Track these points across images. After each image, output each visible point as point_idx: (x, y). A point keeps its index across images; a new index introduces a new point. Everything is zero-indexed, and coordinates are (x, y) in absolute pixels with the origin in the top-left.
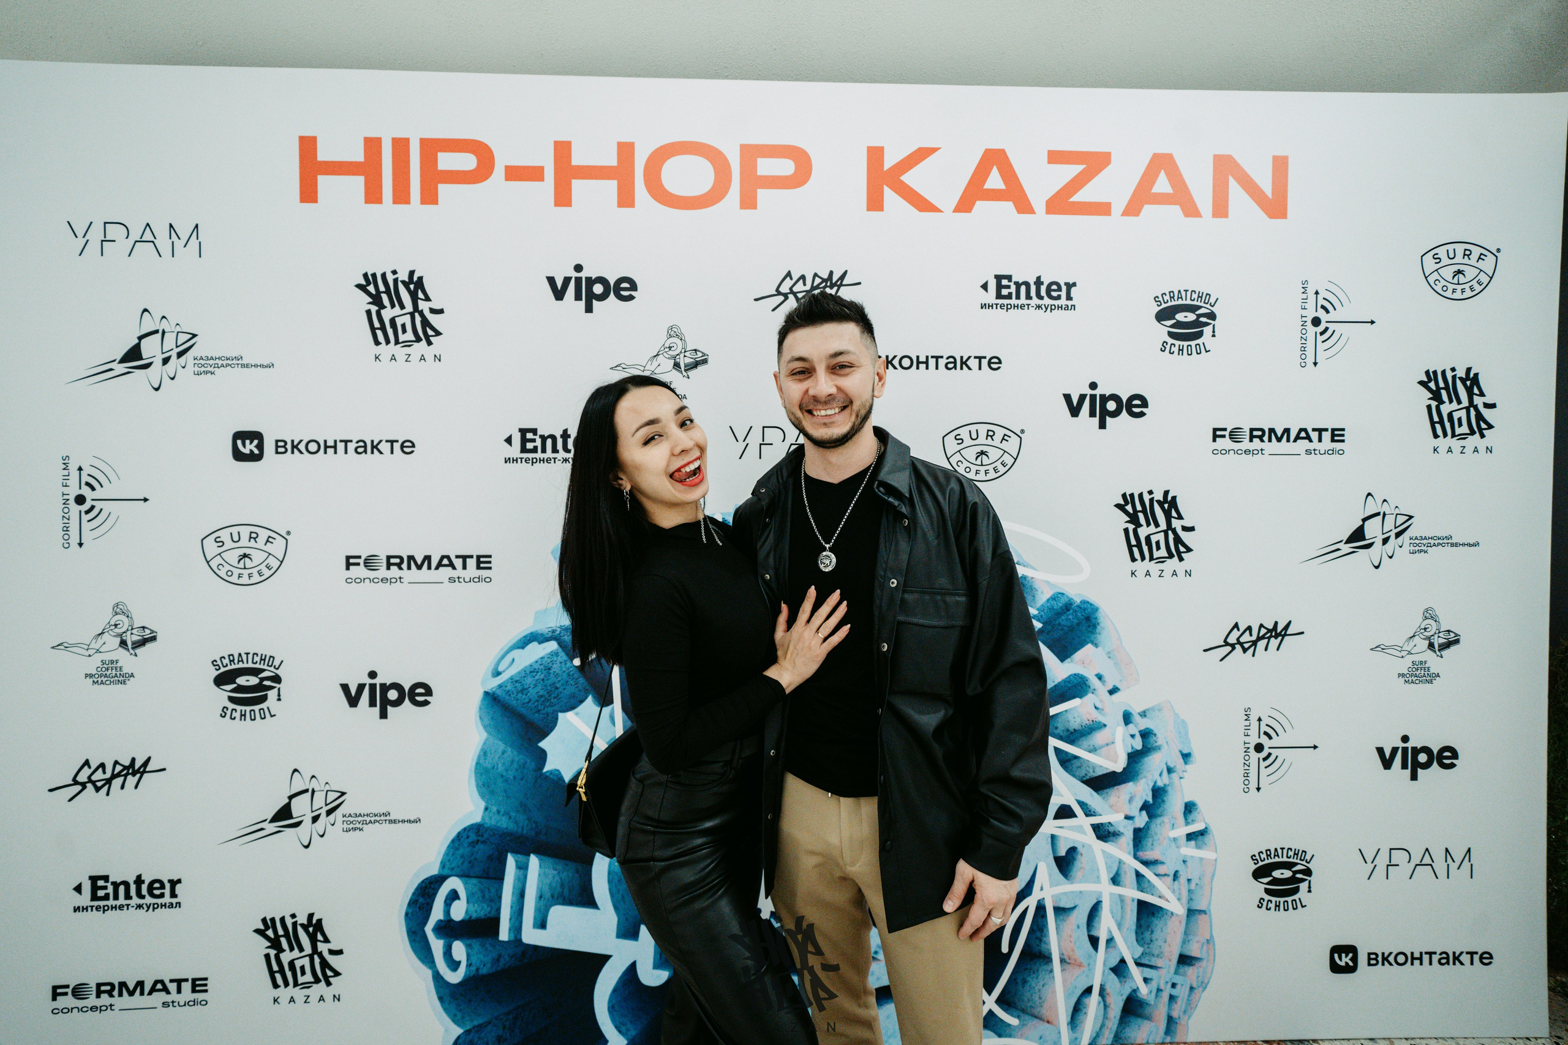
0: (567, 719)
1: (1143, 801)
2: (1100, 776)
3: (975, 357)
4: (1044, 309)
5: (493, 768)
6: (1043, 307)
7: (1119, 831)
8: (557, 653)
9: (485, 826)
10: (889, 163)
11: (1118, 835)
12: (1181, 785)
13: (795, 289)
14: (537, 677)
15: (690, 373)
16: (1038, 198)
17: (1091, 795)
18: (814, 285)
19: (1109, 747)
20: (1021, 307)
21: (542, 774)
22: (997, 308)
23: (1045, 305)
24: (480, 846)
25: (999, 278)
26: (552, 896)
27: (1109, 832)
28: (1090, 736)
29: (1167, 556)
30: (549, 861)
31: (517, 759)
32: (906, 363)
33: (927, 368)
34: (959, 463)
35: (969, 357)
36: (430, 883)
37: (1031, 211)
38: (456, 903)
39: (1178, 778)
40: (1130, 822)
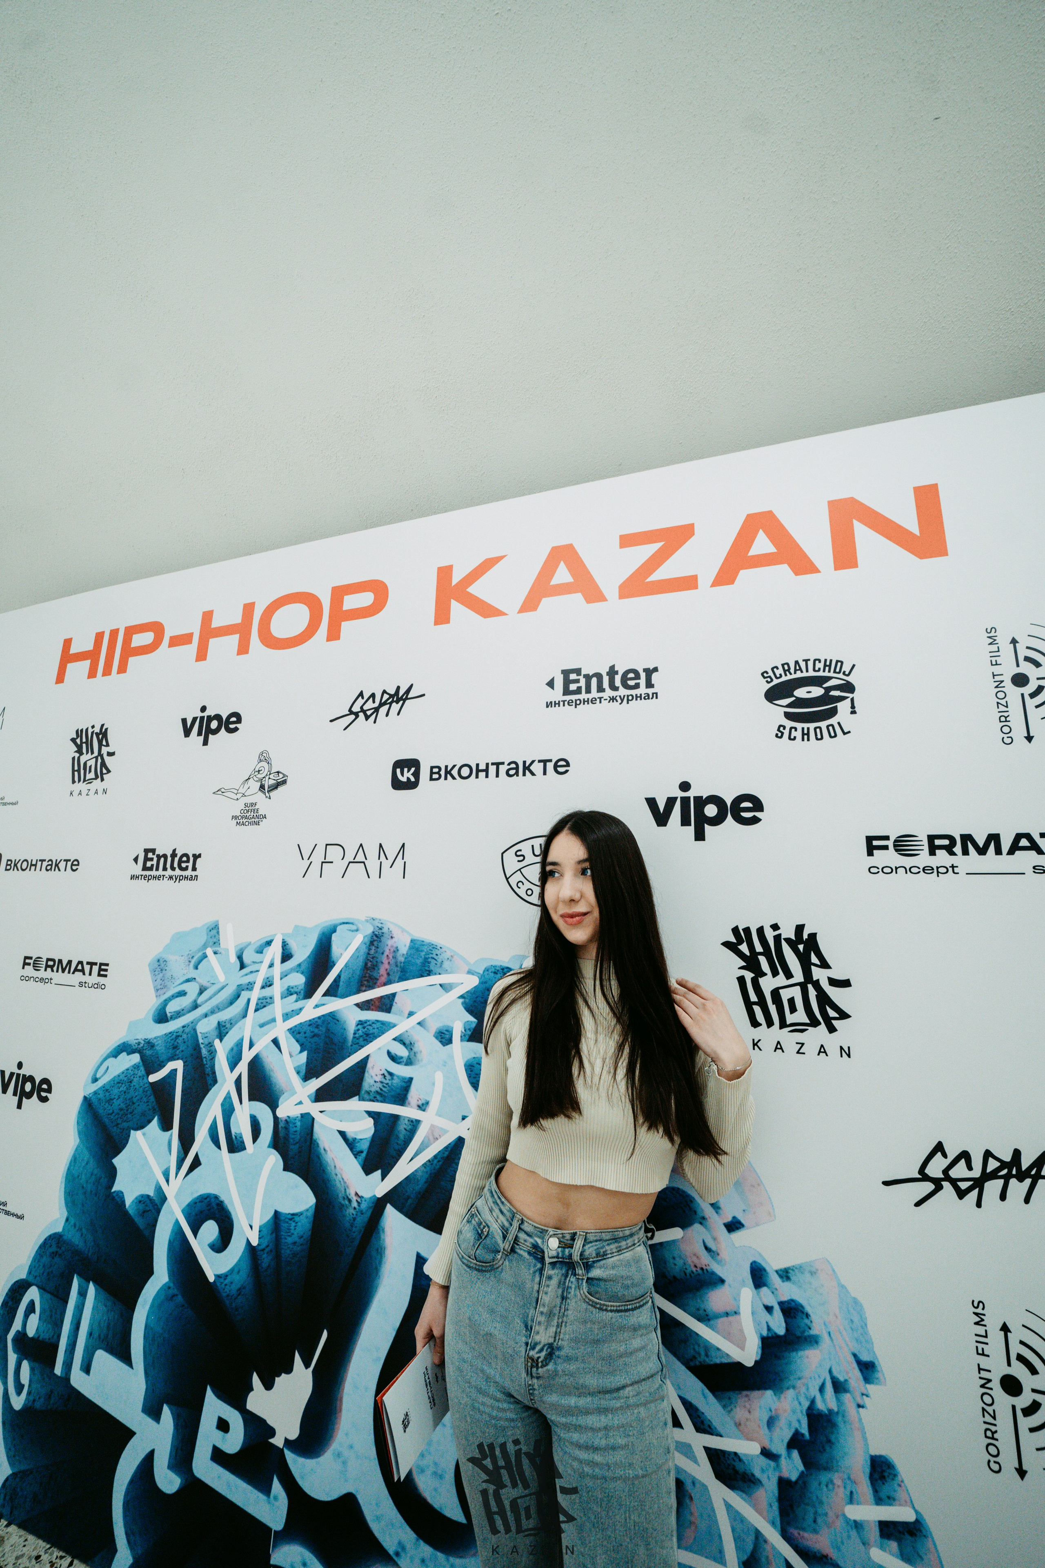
0: (137, 1137)
1: (793, 1431)
2: (716, 1365)
3: (540, 761)
4: (620, 701)
5: (78, 1176)
6: (618, 698)
7: (753, 1475)
8: (138, 1067)
9: (65, 1238)
10: (456, 578)
11: (750, 1481)
12: (860, 1420)
13: (365, 708)
14: (121, 1089)
15: (272, 794)
16: (609, 584)
17: (704, 1395)
18: (383, 701)
19: (731, 1318)
20: (592, 701)
21: (111, 1193)
22: (564, 705)
23: (620, 696)
24: (57, 1259)
25: (566, 673)
26: (99, 1335)
27: (736, 1472)
28: (698, 1294)
29: (809, 1022)
30: (103, 1295)
31: (95, 1172)
32: (465, 772)
33: (487, 776)
34: (520, 885)
35: (533, 762)
36: (19, 1287)
37: (600, 597)
38: (32, 1315)
39: (854, 1406)
40: (772, 1464)
